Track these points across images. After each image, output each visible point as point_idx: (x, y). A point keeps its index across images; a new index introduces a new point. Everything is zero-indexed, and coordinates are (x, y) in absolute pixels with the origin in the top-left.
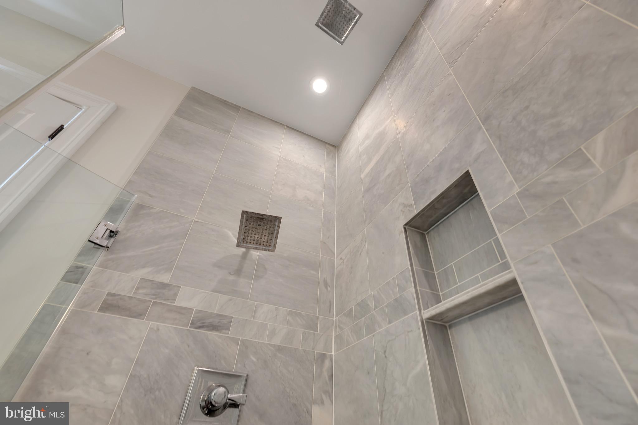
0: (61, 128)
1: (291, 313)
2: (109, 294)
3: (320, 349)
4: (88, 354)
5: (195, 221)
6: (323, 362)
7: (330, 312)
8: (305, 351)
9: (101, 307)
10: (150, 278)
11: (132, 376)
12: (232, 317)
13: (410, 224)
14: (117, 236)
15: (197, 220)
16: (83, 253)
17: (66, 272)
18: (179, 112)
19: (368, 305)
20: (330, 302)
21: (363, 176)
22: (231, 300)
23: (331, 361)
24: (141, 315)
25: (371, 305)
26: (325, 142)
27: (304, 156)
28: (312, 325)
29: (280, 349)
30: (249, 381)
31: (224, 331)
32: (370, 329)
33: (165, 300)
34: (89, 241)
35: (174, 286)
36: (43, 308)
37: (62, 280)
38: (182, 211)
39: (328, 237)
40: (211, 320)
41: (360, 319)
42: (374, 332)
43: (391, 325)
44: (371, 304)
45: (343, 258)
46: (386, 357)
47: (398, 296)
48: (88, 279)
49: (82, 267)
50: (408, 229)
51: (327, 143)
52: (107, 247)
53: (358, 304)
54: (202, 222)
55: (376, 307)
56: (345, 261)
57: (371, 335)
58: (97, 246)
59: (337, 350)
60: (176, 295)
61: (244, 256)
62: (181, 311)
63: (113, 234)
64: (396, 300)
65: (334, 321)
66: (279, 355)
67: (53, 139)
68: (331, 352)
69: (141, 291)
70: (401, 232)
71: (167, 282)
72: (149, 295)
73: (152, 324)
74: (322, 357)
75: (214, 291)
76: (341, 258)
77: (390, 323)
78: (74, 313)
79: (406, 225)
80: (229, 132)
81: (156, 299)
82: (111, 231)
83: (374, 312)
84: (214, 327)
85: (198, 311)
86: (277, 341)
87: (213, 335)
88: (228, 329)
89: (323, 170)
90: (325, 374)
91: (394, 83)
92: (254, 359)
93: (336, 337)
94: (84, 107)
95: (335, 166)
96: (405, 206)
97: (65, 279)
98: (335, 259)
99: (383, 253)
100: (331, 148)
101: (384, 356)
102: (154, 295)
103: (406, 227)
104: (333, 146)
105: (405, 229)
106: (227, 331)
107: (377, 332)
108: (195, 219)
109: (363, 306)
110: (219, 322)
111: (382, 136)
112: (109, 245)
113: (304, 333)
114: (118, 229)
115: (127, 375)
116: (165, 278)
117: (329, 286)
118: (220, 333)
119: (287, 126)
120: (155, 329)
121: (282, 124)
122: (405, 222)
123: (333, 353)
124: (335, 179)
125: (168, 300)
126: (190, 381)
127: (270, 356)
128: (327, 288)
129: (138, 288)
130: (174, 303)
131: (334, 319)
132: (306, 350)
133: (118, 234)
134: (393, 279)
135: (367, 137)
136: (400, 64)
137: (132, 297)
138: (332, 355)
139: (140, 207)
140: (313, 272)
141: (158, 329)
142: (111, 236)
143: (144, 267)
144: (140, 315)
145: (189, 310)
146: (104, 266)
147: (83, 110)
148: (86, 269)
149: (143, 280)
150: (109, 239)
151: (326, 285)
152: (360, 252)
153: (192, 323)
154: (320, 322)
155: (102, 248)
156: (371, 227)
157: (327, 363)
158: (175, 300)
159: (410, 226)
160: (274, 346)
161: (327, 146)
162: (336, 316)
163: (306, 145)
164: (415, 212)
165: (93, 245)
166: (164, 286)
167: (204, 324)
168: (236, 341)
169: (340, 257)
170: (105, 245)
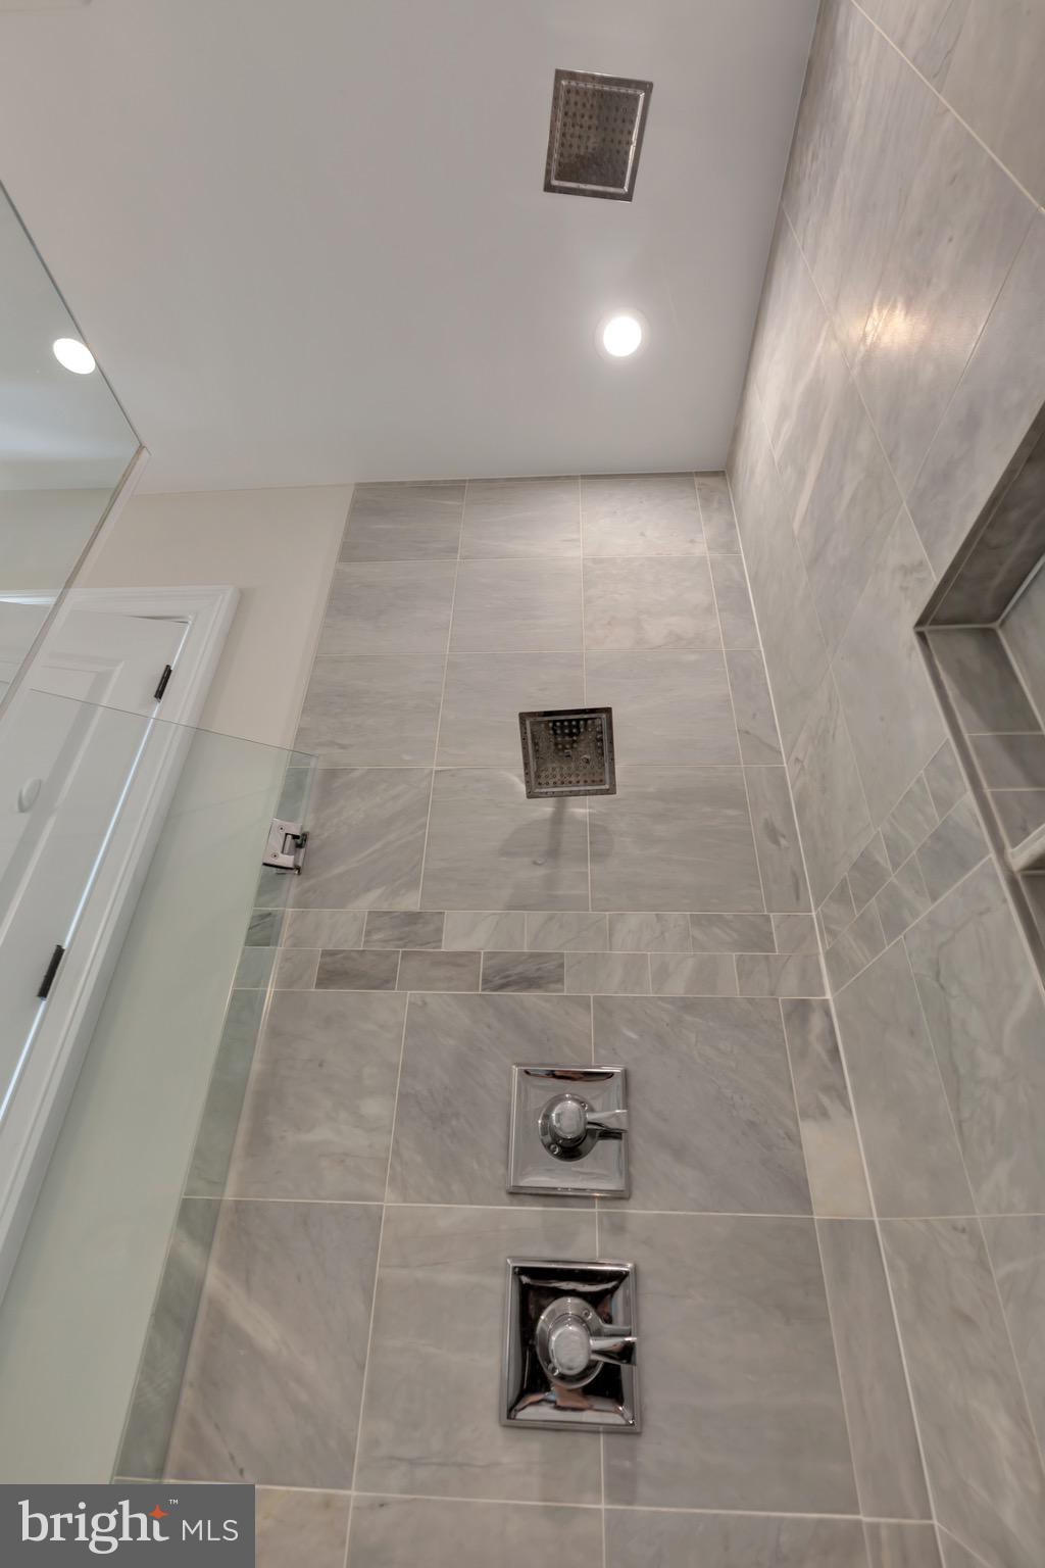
0: (168, 671)
1: (697, 921)
2: (326, 953)
3: (790, 989)
4: (321, 1065)
5: (437, 772)
6: (805, 1019)
7: (798, 898)
8: (751, 1001)
9: (318, 979)
10: (385, 907)
11: (403, 1097)
12: (562, 955)
13: (932, 617)
14: (309, 842)
15: (440, 768)
16: (262, 890)
17: (250, 928)
18: (349, 552)
19: (877, 863)
20: (794, 874)
21: (796, 525)
22: (551, 918)
23: (828, 1014)
24: (387, 981)
25: (882, 861)
26: (690, 474)
27: (642, 534)
28: (756, 939)
29: (688, 1005)
30: (633, 1084)
31: (552, 986)
32: (894, 924)
33: (422, 945)
34: (265, 864)
35: (433, 914)
36: (233, 998)
37: (246, 944)
38: (407, 757)
39: (754, 715)
40: (520, 969)
41: (868, 901)
42: (904, 928)
43: (936, 903)
44: (883, 858)
45: (801, 757)
46: (942, 987)
47: (939, 823)
48: (285, 932)
49: (269, 914)
50: (930, 632)
51: (696, 473)
52: (298, 869)
53: (855, 864)
54: (450, 770)
55: (895, 865)
56: (806, 763)
57: (898, 939)
58: (283, 871)
59: (835, 987)
60: (439, 930)
61: (558, 819)
62: (458, 960)
63: (300, 841)
64: (936, 837)
65: (815, 920)
66: (688, 1018)
67: (163, 698)
68: (824, 994)
69: (376, 937)
70: (912, 648)
71: (416, 908)
72: (391, 940)
73: (411, 995)
74: (800, 1010)
75: (510, 908)
76: (797, 760)
77: (934, 899)
78: (280, 997)
79: (920, 623)
80: (455, 550)
81: (405, 946)
82: (295, 837)
83: (893, 879)
84: (529, 983)
85: (491, 955)
86: (677, 988)
87: (530, 997)
88: (560, 980)
89: (701, 549)
90: (818, 1048)
91: (810, 222)
92: (633, 1036)
93: (827, 955)
94: (190, 617)
95: (731, 525)
96: (906, 570)
97: (250, 941)
98: (785, 765)
99: (882, 719)
100: (710, 481)
101: (936, 985)
102: (400, 939)
103: (925, 629)
104: (715, 474)
105: (922, 636)
106: (559, 986)
107: (911, 926)
108: (435, 768)
109: (866, 868)
110: (538, 969)
111: (814, 392)
112: (300, 864)
113: (740, 960)
114: (306, 830)
115: (394, 1095)
116: (411, 902)
117: (784, 836)
118: (546, 991)
119: (584, 477)
120: (420, 1003)
121: (568, 477)
122: (916, 617)
123: (829, 996)
124: (741, 559)
125: (429, 943)
126: (510, 1094)
127: (667, 1025)
128: (776, 842)
129: (369, 933)
130: (440, 947)
131: (814, 914)
132: (753, 999)
133: (309, 837)
134: (918, 781)
135: (784, 412)
136: (813, 156)
137: (364, 951)
138: (827, 1000)
139: (331, 774)
140: (731, 812)
141: (425, 1003)
142: (299, 846)
143: (368, 890)
144: (385, 983)
145: (472, 956)
146: (302, 903)
147: (190, 622)
148: (275, 916)
149: (375, 915)
150: (296, 851)
151: (773, 834)
152: (831, 732)
153: (485, 981)
154: (778, 927)
155: (289, 871)
156: (842, 658)
157: (817, 1022)
158: (440, 941)
159: (935, 622)
160: (672, 1001)
161: (697, 480)
162: (817, 906)
163: (641, 502)
164: (935, 579)
165: (274, 869)
166: (413, 918)
167: (510, 979)
168: (583, 1003)
169: (793, 758)
170: (291, 866)
